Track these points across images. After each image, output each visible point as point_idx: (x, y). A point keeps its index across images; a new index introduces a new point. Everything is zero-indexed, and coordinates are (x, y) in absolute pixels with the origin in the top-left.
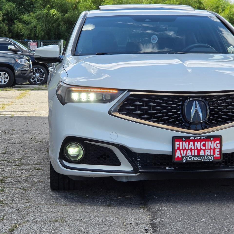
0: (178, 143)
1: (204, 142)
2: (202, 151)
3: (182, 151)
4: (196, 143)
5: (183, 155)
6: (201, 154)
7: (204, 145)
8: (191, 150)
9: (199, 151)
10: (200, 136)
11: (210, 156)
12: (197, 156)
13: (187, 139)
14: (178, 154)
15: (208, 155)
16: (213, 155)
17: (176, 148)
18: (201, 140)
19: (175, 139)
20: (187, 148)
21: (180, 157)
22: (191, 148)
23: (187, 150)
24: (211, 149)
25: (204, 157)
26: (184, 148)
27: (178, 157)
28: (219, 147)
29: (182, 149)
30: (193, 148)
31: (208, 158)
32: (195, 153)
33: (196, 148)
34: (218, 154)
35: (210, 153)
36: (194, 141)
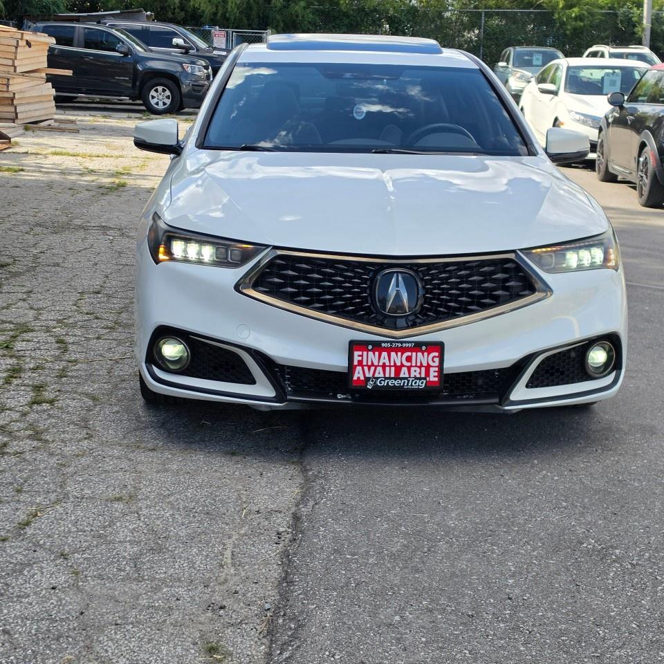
0: (360, 353)
1: (409, 354)
2: (404, 370)
3: (366, 368)
4: (393, 354)
5: (367, 375)
6: (402, 375)
7: (409, 359)
8: (384, 366)
9: (398, 369)
10: (402, 343)
11: (420, 379)
12: (395, 379)
13: (377, 347)
14: (358, 374)
15: (416, 378)
16: (425, 379)
17: (356, 363)
18: (403, 350)
19: (354, 345)
20: (376, 363)
21: (362, 378)
22: (384, 364)
23: (376, 367)
24: (421, 366)
25: (408, 381)
26: (370, 364)
27: (359, 378)
28: (437, 363)
29: (367, 365)
30: (387, 364)
31: (416, 383)
32: (391, 372)
33: (392, 364)
34: (435, 377)
35: (420, 373)
36: (389, 350)
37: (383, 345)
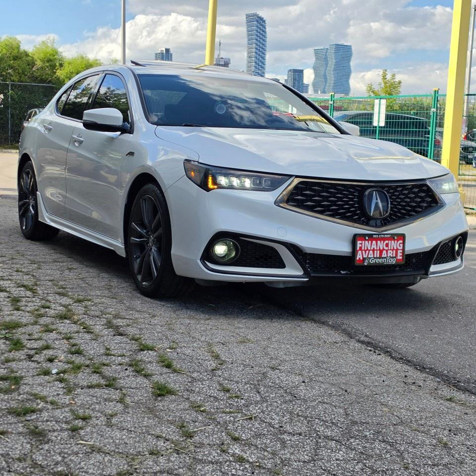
0: (361, 242)
1: (387, 242)
2: (384, 252)
3: (364, 252)
4: (379, 242)
5: (364, 256)
6: (383, 256)
7: (387, 245)
8: (374, 250)
9: (381, 252)
10: (384, 234)
11: (393, 258)
12: (379, 258)
13: (371, 237)
14: (359, 256)
15: (390, 257)
16: (395, 257)
17: (358, 249)
18: (384, 239)
19: (357, 237)
20: (369, 249)
22: (374, 248)
23: (369, 251)
24: (394, 249)
25: (387, 259)
26: (366, 249)
27: (359, 258)
28: (401, 248)
29: (364, 250)
30: (376, 249)
31: (390, 260)
32: (377, 254)
33: (378, 249)
34: (400, 256)
35: (393, 254)
36: (377, 240)
37: (374, 236)
